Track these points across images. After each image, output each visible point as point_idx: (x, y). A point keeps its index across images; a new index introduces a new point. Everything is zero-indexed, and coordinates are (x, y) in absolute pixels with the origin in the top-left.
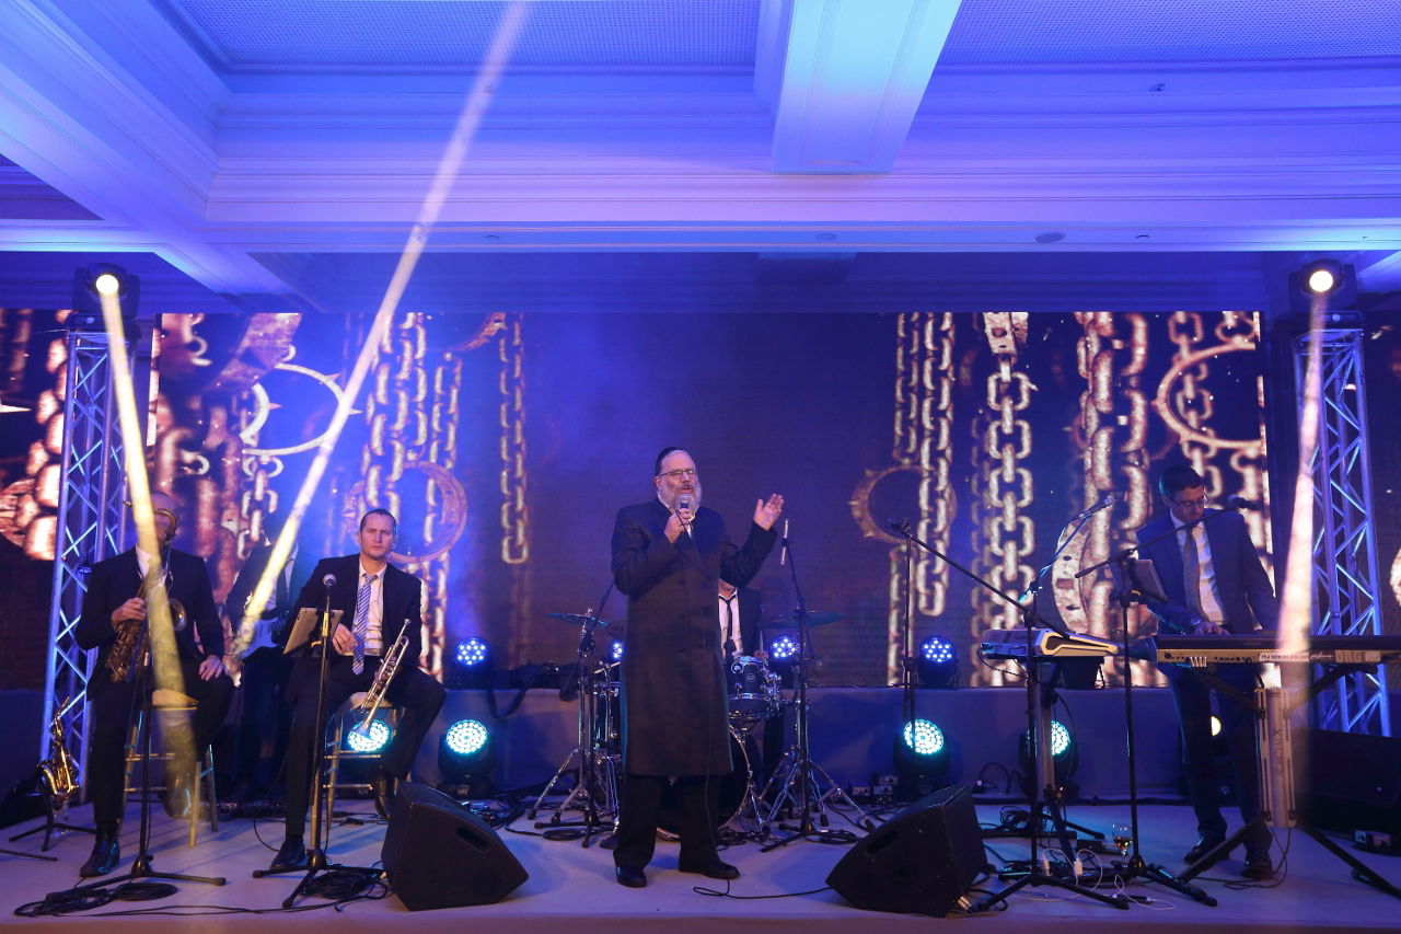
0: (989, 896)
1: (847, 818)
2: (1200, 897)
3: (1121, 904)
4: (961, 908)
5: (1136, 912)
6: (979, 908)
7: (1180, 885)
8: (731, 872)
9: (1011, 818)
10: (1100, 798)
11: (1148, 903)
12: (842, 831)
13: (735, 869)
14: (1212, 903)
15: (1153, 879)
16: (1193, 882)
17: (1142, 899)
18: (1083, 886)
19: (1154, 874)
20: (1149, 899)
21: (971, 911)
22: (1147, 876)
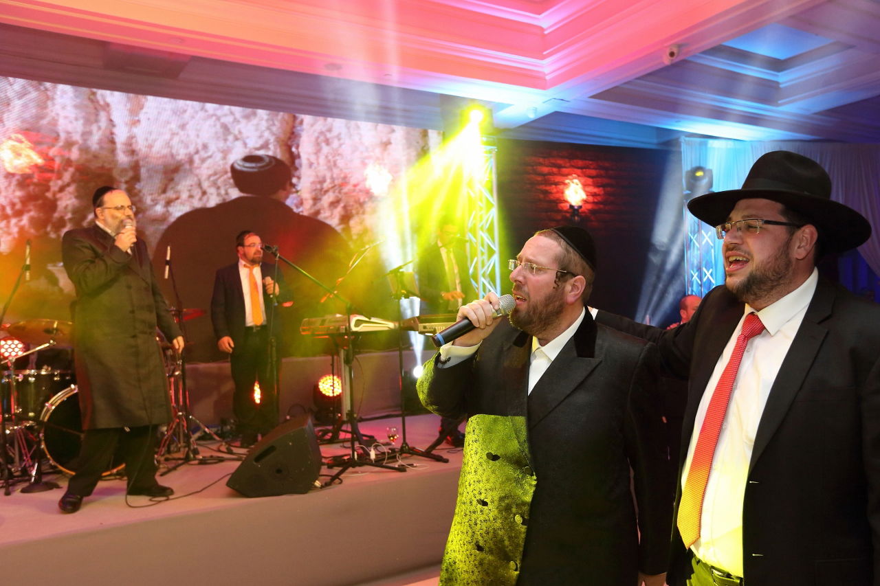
0: (330, 478)
1: (210, 448)
2: (439, 459)
3: (402, 469)
4: (316, 487)
5: (410, 471)
6: (326, 485)
7: (428, 454)
8: (168, 491)
9: (320, 434)
10: (363, 417)
11: (415, 467)
12: (212, 456)
13: (169, 489)
14: (446, 461)
15: (412, 454)
16: (434, 452)
17: (412, 465)
18: (378, 463)
19: (413, 452)
20: (415, 465)
21: (322, 487)
22: (410, 453)
